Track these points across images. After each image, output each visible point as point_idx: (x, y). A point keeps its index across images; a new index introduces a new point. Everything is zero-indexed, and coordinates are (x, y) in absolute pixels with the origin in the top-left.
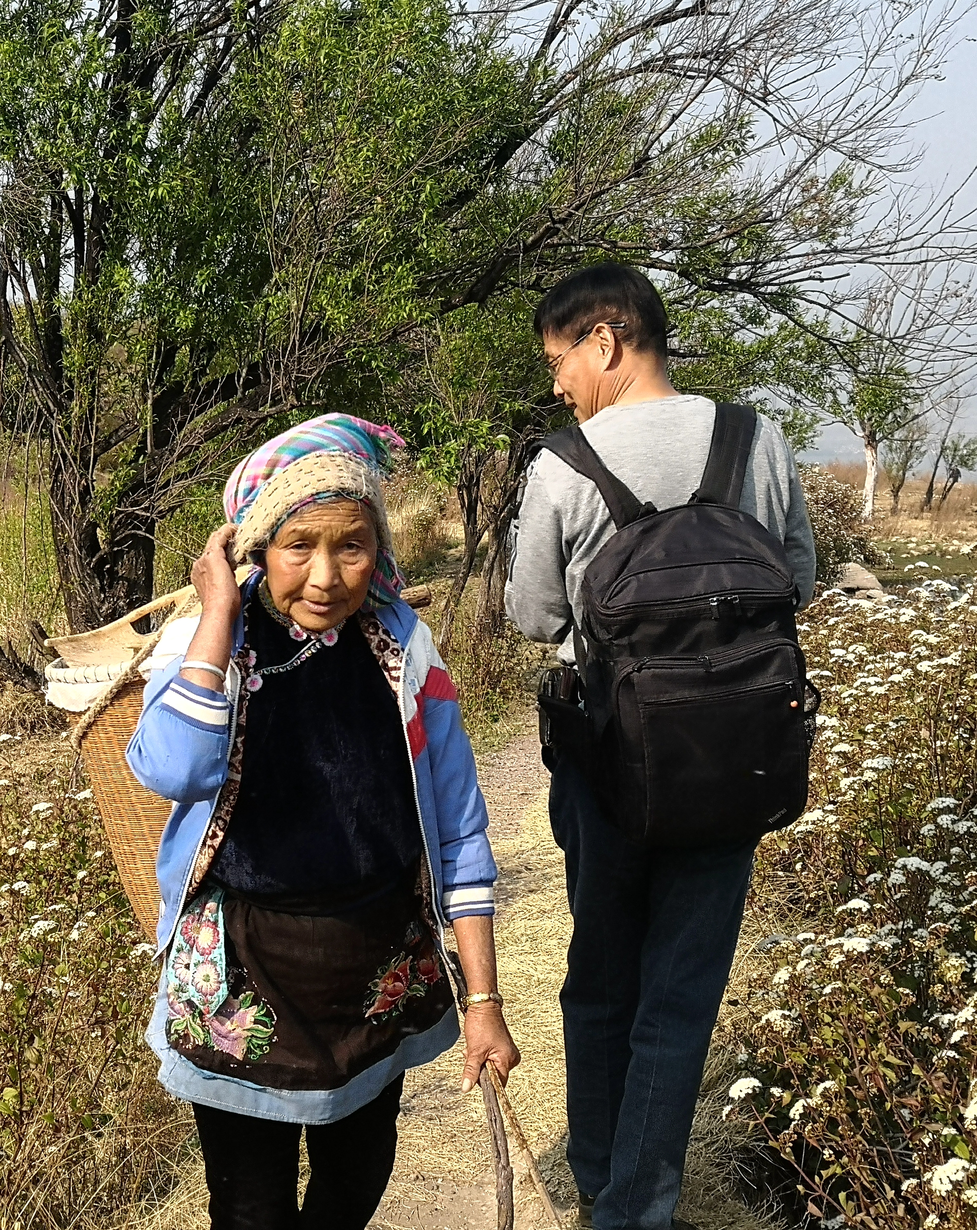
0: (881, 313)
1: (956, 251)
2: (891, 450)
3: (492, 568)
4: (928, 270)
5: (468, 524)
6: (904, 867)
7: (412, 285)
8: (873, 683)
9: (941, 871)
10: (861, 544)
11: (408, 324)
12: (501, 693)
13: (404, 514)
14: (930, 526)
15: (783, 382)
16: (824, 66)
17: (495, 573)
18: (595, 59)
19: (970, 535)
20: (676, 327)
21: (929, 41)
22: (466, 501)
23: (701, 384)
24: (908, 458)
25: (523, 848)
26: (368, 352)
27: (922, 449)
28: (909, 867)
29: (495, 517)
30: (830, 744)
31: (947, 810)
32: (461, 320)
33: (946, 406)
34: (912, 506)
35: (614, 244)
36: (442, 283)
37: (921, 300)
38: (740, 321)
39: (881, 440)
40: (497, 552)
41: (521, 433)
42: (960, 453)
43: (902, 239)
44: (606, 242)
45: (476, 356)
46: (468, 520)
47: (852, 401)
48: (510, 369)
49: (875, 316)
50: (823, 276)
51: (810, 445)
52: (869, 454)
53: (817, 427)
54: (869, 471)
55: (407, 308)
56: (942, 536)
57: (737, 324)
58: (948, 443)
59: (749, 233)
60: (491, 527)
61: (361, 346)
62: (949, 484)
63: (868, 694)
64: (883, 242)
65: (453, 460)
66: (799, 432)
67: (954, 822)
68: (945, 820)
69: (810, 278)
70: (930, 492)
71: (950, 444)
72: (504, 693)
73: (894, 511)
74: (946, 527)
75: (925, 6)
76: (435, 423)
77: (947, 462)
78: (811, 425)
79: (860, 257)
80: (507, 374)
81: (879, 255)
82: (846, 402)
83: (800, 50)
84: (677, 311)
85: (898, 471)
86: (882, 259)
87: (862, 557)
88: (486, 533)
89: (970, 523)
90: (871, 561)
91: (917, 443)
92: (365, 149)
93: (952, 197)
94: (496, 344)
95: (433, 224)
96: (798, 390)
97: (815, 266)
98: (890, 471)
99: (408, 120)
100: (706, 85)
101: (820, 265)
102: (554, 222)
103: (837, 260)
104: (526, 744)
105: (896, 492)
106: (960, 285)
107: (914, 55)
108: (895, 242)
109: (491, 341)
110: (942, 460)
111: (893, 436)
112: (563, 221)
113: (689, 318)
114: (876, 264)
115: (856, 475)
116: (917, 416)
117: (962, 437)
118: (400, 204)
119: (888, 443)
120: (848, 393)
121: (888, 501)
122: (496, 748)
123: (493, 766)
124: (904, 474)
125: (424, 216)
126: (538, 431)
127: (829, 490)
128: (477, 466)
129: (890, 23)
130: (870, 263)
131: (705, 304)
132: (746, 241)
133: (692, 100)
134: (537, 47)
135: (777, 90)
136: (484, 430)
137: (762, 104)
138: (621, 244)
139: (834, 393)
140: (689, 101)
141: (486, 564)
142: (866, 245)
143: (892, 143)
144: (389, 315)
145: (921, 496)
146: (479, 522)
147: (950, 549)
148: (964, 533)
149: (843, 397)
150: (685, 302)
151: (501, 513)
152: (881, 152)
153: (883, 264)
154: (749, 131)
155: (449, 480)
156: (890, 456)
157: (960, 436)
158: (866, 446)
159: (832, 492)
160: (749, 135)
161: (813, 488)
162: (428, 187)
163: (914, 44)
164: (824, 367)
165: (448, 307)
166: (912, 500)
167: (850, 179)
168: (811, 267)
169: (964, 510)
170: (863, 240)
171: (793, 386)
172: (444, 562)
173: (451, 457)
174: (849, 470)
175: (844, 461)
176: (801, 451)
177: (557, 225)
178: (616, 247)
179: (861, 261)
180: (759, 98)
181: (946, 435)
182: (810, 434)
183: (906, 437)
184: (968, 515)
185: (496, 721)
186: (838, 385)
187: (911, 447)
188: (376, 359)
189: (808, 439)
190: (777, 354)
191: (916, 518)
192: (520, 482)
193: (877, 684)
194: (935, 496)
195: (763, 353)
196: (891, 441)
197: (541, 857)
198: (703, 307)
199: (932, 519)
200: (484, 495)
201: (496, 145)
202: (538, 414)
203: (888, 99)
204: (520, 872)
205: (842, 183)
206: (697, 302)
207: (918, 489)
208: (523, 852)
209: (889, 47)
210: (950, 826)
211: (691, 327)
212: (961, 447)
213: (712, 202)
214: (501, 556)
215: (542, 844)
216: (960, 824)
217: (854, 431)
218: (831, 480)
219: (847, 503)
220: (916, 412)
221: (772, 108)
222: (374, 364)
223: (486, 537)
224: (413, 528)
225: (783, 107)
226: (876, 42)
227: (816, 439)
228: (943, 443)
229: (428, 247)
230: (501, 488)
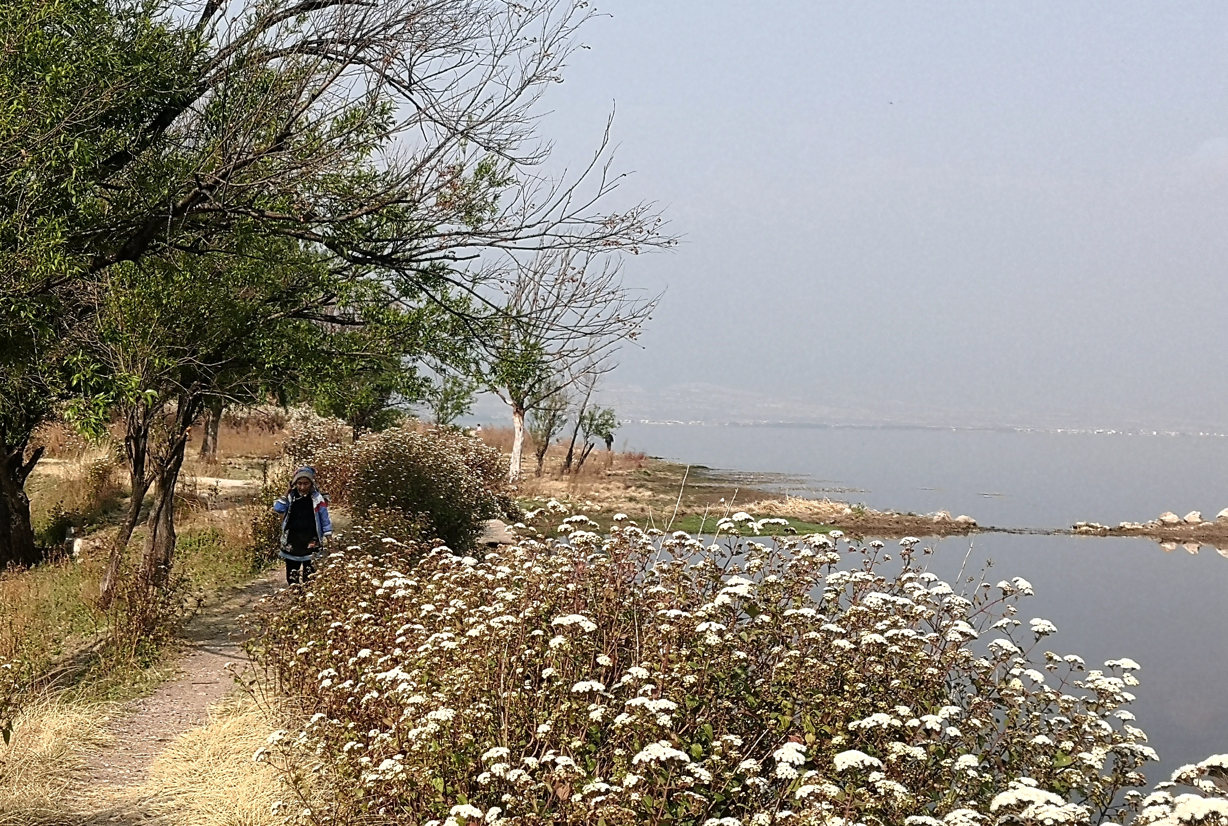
0: (529, 293)
1: (574, 240)
2: (536, 418)
3: (157, 518)
4: (570, 256)
5: (135, 474)
6: (458, 814)
7: (61, 238)
8: (445, 638)
9: (495, 816)
10: (505, 503)
11: (61, 277)
12: (155, 640)
13: (82, 463)
14: (568, 487)
15: (431, 352)
16: (463, 61)
17: (161, 521)
18: (250, 35)
19: (602, 496)
20: (336, 295)
21: (550, 46)
22: (134, 452)
23: (357, 350)
24: (551, 424)
25: (146, 795)
26: (17, 302)
27: (564, 417)
28: (461, 815)
29: (161, 468)
30: (406, 695)
31: (500, 759)
32: (130, 276)
33: (584, 380)
34: (554, 468)
35: (261, 213)
36: (97, 239)
37: (541, 283)
38: (397, 294)
39: (527, 408)
40: (163, 502)
41: (188, 388)
42: (595, 422)
43: (526, 226)
44: (254, 210)
45: (145, 312)
46: (135, 471)
47: (494, 371)
48: (178, 327)
49: (524, 297)
50: (457, 256)
51: (466, 410)
52: (517, 419)
53: (473, 394)
54: (517, 436)
55: (56, 262)
56: (577, 497)
57: (392, 296)
58: (586, 413)
59: (388, 212)
60: (157, 478)
61: (10, 295)
62: (586, 450)
63: (441, 649)
64: (511, 228)
65: (101, 412)
66: (457, 398)
67: (506, 771)
68: (498, 769)
69: (445, 257)
70: (569, 458)
71: (587, 414)
72: (157, 640)
73: (538, 473)
74: (581, 489)
75: (546, 13)
76: (84, 376)
77: (584, 430)
78: (468, 393)
79: (490, 240)
80: (175, 332)
81: (506, 240)
82: (487, 372)
83: (442, 45)
84: (335, 281)
85: (542, 437)
86: (510, 244)
87: (505, 514)
88: (153, 484)
89: (602, 486)
90: (513, 517)
91: (559, 413)
92: (15, 102)
93: (570, 190)
94: (164, 302)
95: (83, 180)
96: (443, 361)
97: (450, 247)
98: (535, 437)
99: (56, 78)
100: (342, 69)
101: (454, 246)
102: (201, 188)
103: (469, 242)
104: (173, 690)
105: (540, 456)
106: (576, 271)
107: (537, 57)
108: (520, 229)
109: (161, 299)
110: (580, 428)
111: (538, 405)
112: (211, 188)
113: (347, 288)
114: (503, 247)
115: (504, 441)
116: (559, 388)
117: (597, 408)
118: (51, 159)
119: (534, 411)
120: (489, 363)
121: (533, 465)
122: (143, 694)
123: (137, 712)
124: (548, 440)
125: (74, 172)
126: (205, 387)
127: (478, 452)
128: (145, 419)
129: (515, 27)
130: (499, 246)
131: (363, 275)
132: (385, 220)
133: (331, 82)
134: (197, 20)
135: (420, 80)
136: (133, 384)
137: (407, 93)
138: (268, 213)
139: (477, 364)
140: (327, 82)
141: (152, 514)
142: (495, 229)
143: (523, 138)
144: (38, 267)
145: (563, 460)
146: (146, 473)
147: (584, 509)
148: (597, 494)
149: (485, 368)
150: (345, 273)
151: (168, 464)
152: (514, 145)
153: (510, 248)
154: (390, 117)
155: (96, 431)
156: (536, 423)
157: (596, 407)
158: (515, 413)
159: (481, 454)
160: (391, 120)
161: (464, 450)
162: (76, 144)
163: (536, 47)
164: (467, 340)
165: (99, 264)
166: (553, 464)
167: (494, 169)
168: (446, 247)
169: (598, 473)
170: (492, 224)
171: (439, 355)
172: (119, 510)
173: (99, 409)
174: (502, 434)
175: (498, 426)
176: (459, 416)
177: (204, 191)
178: (264, 216)
179: (491, 244)
180: (404, 87)
181: (584, 406)
182: (467, 401)
183: (550, 406)
184: (602, 478)
185: (148, 667)
186: (480, 356)
187: (554, 415)
188: (25, 309)
189: (464, 405)
190: (426, 325)
191: (556, 480)
192: (186, 436)
193: (449, 639)
194: (575, 461)
195: (413, 323)
196: (537, 409)
197: (161, 804)
198: (361, 278)
199: (570, 481)
200: (152, 445)
201: (155, 110)
202: (205, 371)
203: (514, 96)
204: (139, 819)
205: (487, 172)
206: (354, 273)
207: (560, 454)
208: (145, 799)
209: (515, 48)
210: (502, 774)
211: (350, 297)
212: (597, 417)
213: (357, 179)
214: (167, 506)
215: (164, 790)
216: (512, 772)
217: (504, 399)
218: (480, 443)
219: (494, 464)
220: (559, 384)
221: (416, 97)
222: (23, 314)
223: (152, 489)
224: (89, 477)
225: (426, 97)
226: (503, 42)
227: (471, 405)
228: (582, 413)
229: (77, 203)
230: (169, 441)
